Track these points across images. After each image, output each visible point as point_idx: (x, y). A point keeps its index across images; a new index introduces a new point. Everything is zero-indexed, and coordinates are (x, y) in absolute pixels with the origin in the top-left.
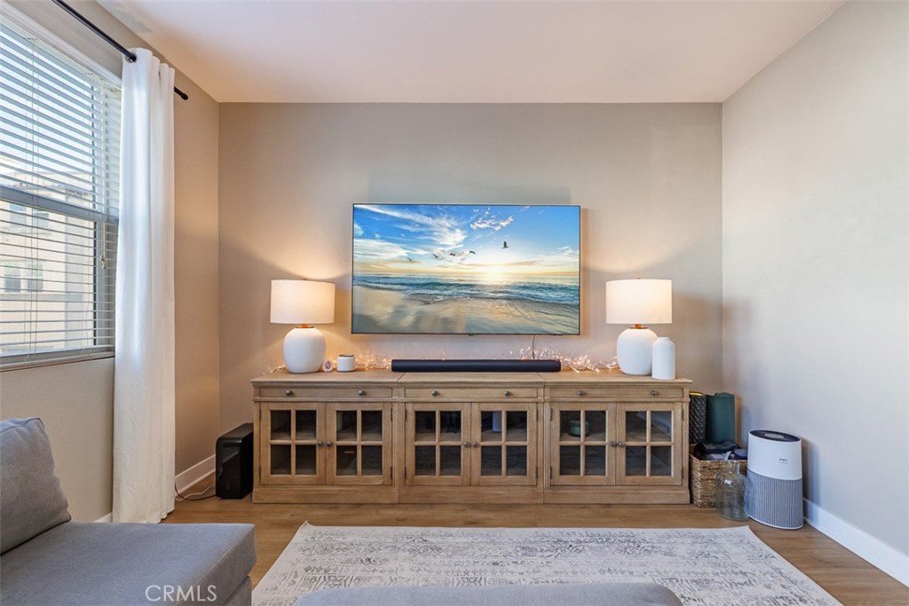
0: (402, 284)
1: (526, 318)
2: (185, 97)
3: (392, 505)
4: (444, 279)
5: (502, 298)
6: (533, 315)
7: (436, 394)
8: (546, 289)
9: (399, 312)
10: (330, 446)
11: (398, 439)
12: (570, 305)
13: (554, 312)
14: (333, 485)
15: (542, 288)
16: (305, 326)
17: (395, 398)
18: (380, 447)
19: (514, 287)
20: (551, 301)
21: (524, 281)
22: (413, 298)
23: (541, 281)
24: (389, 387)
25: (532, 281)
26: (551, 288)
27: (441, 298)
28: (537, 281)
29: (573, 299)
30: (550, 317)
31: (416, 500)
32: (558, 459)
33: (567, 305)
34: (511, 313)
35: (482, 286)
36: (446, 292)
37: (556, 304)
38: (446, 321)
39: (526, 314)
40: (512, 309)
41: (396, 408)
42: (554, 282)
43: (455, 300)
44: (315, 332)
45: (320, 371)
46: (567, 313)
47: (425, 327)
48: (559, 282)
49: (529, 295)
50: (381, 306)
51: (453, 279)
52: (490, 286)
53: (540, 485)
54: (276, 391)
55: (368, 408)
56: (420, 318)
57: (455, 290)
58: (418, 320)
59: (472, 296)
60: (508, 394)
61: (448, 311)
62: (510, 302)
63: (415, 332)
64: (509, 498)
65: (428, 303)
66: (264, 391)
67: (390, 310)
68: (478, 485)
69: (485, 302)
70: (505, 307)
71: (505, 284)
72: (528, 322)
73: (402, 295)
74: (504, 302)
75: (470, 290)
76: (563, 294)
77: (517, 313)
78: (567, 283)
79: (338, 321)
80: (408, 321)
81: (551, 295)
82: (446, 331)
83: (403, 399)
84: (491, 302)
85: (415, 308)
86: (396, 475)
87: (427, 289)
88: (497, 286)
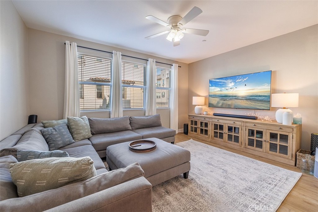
0: (219, 96)
1: (251, 104)
2: (181, 67)
3: (209, 142)
4: (228, 95)
5: (244, 99)
6: (254, 104)
7: (218, 121)
8: (258, 96)
9: (218, 103)
10: (199, 128)
11: (211, 129)
12: (267, 101)
13: (261, 103)
14: (199, 135)
15: (257, 96)
16: (198, 105)
17: (210, 120)
18: (207, 130)
19: (248, 96)
20: (260, 100)
21: (251, 94)
22: (221, 99)
23: (256, 94)
24: (212, 118)
25: (254, 94)
26: (260, 96)
27: (228, 99)
28: (255, 94)
29: (268, 99)
30: (259, 104)
31: (214, 142)
32: (248, 141)
33: (265, 101)
34: (247, 103)
35: (239, 96)
36: (229, 98)
37: (261, 101)
38: (229, 105)
39: (251, 103)
40: (247, 102)
41: (210, 122)
42: (261, 94)
43: (231, 100)
44: (200, 107)
45: (201, 114)
46: (265, 103)
47: (224, 106)
48: (263, 94)
49: (253, 98)
50: (214, 101)
51: (231, 95)
52: (241, 96)
53: (242, 147)
54: (191, 117)
55: (206, 122)
56: (223, 104)
57: (231, 97)
58: (222, 105)
59: (236, 99)
60: (234, 123)
61: (229, 102)
62: (246, 100)
63: (221, 107)
64: (234, 148)
65: (225, 101)
66: (190, 117)
67: (216, 102)
68: (227, 142)
69: (239, 100)
70: (245, 102)
71: (245, 95)
72: (252, 106)
73: (218, 99)
74: (245, 100)
75: (236, 97)
76: (264, 98)
77: (248, 103)
78: (266, 94)
79: (205, 104)
80: (220, 105)
81: (260, 98)
82: (229, 107)
83: (212, 121)
84: (241, 100)
85: (222, 102)
86: (210, 136)
87: (224, 97)
88: (243, 96)
